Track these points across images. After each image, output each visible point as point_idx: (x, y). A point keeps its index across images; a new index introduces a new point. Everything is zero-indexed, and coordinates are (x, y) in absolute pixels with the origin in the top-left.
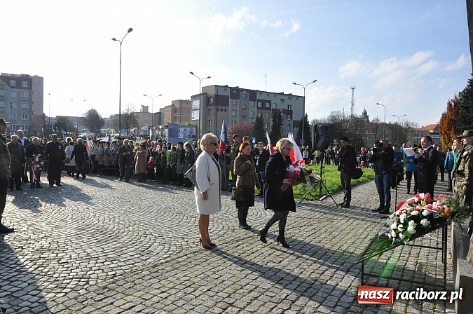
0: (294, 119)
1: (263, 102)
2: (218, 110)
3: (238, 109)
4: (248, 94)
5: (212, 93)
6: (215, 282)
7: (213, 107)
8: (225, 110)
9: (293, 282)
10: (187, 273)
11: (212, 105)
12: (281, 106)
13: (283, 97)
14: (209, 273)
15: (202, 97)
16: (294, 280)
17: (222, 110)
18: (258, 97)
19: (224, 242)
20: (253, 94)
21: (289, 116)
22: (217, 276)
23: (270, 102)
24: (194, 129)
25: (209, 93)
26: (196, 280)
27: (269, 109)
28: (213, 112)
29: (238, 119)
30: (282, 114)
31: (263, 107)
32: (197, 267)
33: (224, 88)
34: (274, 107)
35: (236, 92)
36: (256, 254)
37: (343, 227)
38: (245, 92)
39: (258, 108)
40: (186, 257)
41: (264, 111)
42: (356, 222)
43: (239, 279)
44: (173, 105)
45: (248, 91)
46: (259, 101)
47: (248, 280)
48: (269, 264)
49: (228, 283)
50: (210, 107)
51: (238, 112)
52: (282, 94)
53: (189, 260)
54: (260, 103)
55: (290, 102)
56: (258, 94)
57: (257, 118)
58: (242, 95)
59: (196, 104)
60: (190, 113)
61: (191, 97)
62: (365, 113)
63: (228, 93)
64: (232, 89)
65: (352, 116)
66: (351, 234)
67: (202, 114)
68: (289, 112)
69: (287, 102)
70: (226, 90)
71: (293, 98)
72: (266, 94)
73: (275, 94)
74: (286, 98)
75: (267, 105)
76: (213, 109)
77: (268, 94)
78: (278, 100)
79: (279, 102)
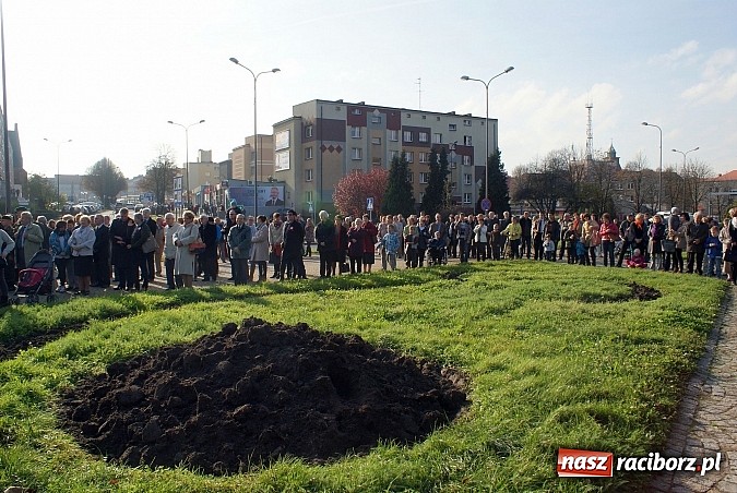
0: (476, 163)
1: (415, 131)
2: (322, 149)
3: (364, 147)
4: (384, 116)
5: (311, 116)
7: (314, 144)
8: (339, 149)
11: (311, 139)
12: (451, 139)
13: (453, 121)
15: (292, 125)
17: (331, 149)
18: (405, 122)
20: (393, 116)
21: (466, 158)
23: (427, 131)
24: (281, 188)
25: (304, 117)
27: (427, 144)
28: (314, 154)
29: (364, 165)
30: (452, 154)
31: (415, 142)
33: (334, 107)
34: (436, 140)
35: (359, 114)
38: (377, 112)
39: (405, 144)
41: (416, 149)
44: (247, 146)
45: (382, 109)
46: (406, 129)
50: (308, 145)
51: (364, 152)
52: (453, 114)
54: (408, 134)
55: (468, 131)
56: (403, 115)
58: (371, 118)
59: (283, 139)
60: (272, 158)
61: (275, 126)
62: (612, 153)
63: (342, 116)
64: (351, 107)
65: (589, 158)
67: (293, 159)
68: (466, 150)
69: (462, 130)
70: (338, 109)
71: (474, 123)
72: (420, 116)
73: (438, 115)
74: (459, 123)
75: (423, 137)
76: (315, 147)
77: (424, 114)
78: (443, 126)
79: (446, 130)
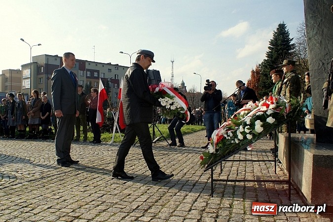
1: (92, 71)
2: (48, 78)
4: (77, 64)
5: (43, 62)
6: (56, 201)
7: (44, 76)
9: (141, 196)
10: (23, 196)
11: (42, 73)
12: (109, 76)
13: (110, 67)
14: (49, 195)
15: (32, 66)
16: (142, 195)
18: (87, 67)
19: (62, 172)
20: (82, 65)
21: (116, 85)
22: (59, 197)
23: (98, 72)
25: (38, 62)
26: (35, 201)
27: (98, 78)
28: (43, 80)
30: (110, 83)
31: (92, 77)
32: (35, 192)
33: (54, 58)
34: (102, 76)
36: (98, 179)
37: (180, 158)
39: (87, 77)
40: (21, 185)
41: (92, 80)
42: (190, 155)
43: (83, 198)
44: (3, 74)
46: (88, 70)
47: (93, 198)
48: (113, 185)
49: (71, 201)
50: (40, 76)
52: (110, 64)
53: (24, 187)
54: (89, 73)
55: (117, 72)
56: (87, 64)
57: (87, 85)
59: (27, 73)
60: (21, 82)
61: (22, 66)
62: (183, 84)
63: (58, 63)
66: (188, 163)
67: (32, 82)
68: (116, 81)
69: (114, 72)
70: (56, 60)
71: (119, 68)
72: (95, 64)
73: (103, 64)
74: (113, 68)
75: (96, 75)
76: (44, 78)
77: (97, 63)
78: (105, 69)
79: (106, 72)
